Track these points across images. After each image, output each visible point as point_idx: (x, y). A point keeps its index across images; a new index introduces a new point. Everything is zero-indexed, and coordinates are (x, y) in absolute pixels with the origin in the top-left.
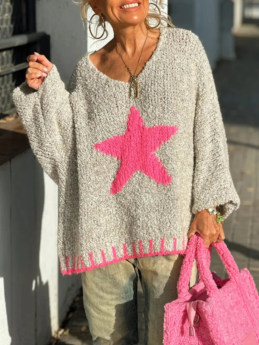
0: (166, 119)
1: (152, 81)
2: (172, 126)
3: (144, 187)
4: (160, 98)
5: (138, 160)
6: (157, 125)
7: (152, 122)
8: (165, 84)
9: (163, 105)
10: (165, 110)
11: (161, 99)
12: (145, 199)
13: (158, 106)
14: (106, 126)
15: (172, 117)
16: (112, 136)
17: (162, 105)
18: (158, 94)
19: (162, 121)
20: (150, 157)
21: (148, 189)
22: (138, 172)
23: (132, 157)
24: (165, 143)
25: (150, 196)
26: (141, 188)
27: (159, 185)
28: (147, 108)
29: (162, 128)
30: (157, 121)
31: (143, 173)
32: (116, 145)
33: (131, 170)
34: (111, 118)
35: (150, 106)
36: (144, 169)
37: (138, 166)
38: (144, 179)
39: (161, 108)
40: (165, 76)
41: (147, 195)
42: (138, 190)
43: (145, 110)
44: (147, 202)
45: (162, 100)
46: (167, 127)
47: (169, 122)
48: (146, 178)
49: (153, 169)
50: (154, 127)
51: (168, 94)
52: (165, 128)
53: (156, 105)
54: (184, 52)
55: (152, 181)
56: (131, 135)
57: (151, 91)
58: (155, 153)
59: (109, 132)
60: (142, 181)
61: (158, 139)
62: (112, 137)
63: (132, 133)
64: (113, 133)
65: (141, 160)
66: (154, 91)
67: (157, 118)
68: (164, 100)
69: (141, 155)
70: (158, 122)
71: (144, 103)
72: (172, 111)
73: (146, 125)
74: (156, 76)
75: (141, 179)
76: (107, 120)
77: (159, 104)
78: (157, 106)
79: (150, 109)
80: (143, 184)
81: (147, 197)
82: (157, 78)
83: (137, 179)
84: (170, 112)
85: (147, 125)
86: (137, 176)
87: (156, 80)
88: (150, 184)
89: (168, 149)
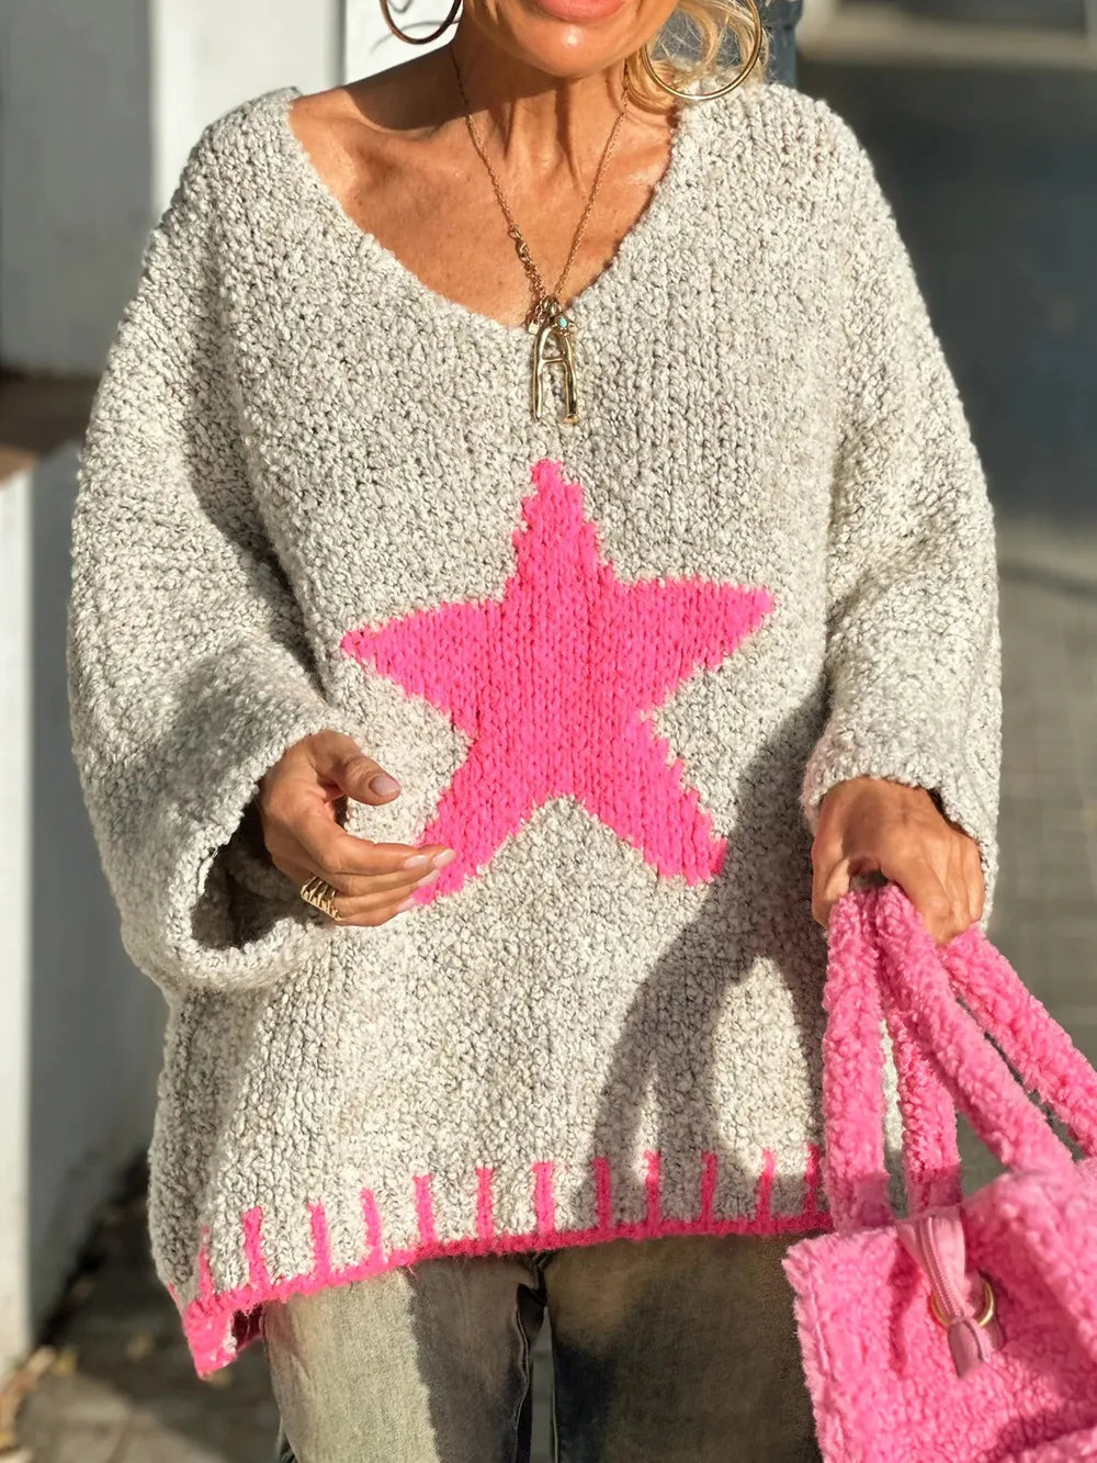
0: (725, 549)
1: (656, 341)
2: (747, 589)
3: (587, 884)
4: (699, 438)
5: (565, 744)
6: (674, 574)
7: (653, 556)
8: (724, 368)
9: (715, 479)
10: (722, 502)
11: (703, 446)
12: (586, 947)
13: (686, 478)
14: (410, 547)
15: (751, 541)
16: (433, 601)
17: (705, 477)
18: (690, 415)
19: (701, 558)
20: (629, 733)
21: (607, 897)
22: (563, 803)
23: (538, 720)
24: (710, 673)
25: (614, 935)
26: (572, 889)
27: (664, 880)
28: (627, 482)
29: (699, 593)
30: (676, 554)
31: (586, 812)
32: (452, 651)
33: (526, 789)
34: (439, 506)
35: (646, 472)
36: (598, 791)
37: (564, 772)
38: (588, 841)
39: (701, 489)
40: (725, 327)
41: (599, 928)
42: (555, 898)
43: (617, 488)
44: (595, 960)
45: (707, 452)
46: (724, 591)
47: (738, 567)
48: (602, 836)
49: (643, 799)
50: (662, 583)
51: (742, 426)
52: (712, 593)
53: (675, 473)
54: (809, 207)
55: (630, 855)
56: (536, 608)
57: (654, 397)
58: (656, 718)
59: (420, 575)
60: (581, 852)
61: (676, 647)
62: (436, 605)
63: (544, 598)
64: (442, 587)
65: (580, 744)
66: (671, 398)
67: (674, 540)
68: (718, 454)
69: (582, 719)
70: (680, 562)
71: (609, 452)
72: (756, 512)
73: (618, 567)
74: (676, 320)
75: (571, 841)
76: (418, 515)
77: (693, 468)
78: (681, 478)
79: (641, 488)
80: (583, 868)
81: (600, 938)
82: (682, 330)
83: (554, 838)
84: (745, 515)
85: (624, 571)
86: (553, 822)
87: (679, 343)
88: (618, 872)
89: (720, 702)
